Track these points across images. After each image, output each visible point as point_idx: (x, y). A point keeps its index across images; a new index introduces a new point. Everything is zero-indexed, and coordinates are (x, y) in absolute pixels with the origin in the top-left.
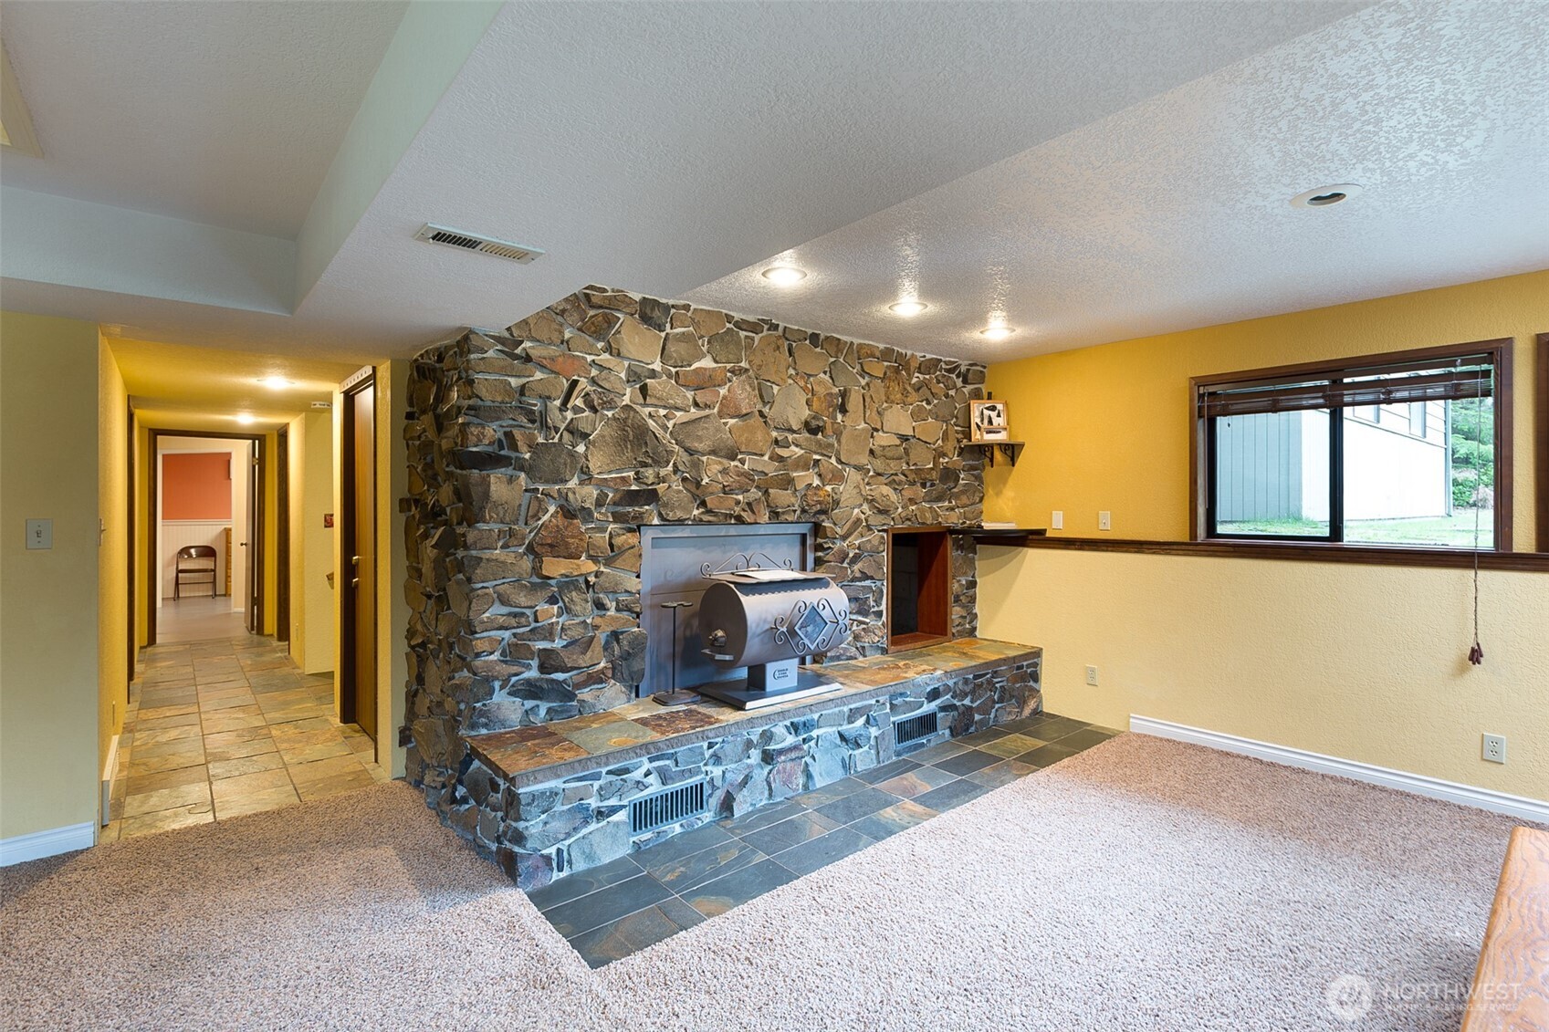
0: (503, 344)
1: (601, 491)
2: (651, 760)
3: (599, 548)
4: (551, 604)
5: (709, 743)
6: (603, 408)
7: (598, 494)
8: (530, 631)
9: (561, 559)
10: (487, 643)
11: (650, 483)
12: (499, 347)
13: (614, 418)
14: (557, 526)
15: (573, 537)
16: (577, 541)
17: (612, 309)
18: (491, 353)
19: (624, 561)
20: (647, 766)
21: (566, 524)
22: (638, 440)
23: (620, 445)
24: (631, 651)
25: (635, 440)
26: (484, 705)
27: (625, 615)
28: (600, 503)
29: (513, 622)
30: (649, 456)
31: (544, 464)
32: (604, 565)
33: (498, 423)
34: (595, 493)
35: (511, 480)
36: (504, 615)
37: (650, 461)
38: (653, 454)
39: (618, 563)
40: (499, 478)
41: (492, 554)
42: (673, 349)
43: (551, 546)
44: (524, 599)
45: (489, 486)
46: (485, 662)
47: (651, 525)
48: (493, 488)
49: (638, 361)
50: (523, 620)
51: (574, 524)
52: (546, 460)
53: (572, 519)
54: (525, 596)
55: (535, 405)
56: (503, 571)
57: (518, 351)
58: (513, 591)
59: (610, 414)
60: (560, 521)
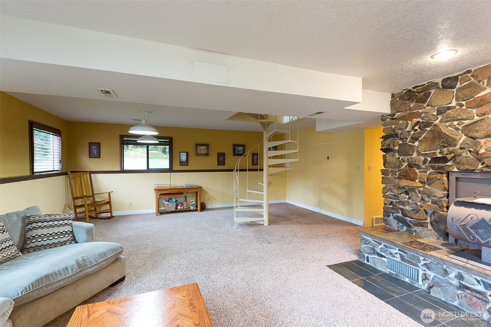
0: (391, 116)
1: (425, 158)
2: (399, 250)
3: (422, 178)
4: (406, 195)
5: (424, 258)
6: (425, 128)
7: (424, 159)
8: (399, 201)
9: (408, 181)
10: (387, 202)
11: (445, 154)
12: (390, 117)
13: (430, 130)
14: (406, 170)
15: (412, 174)
16: (414, 175)
17: (428, 90)
18: (388, 120)
19: (436, 184)
20: (397, 251)
21: (409, 169)
22: (440, 137)
23: (433, 140)
24: (438, 220)
25: (439, 137)
26: (386, 218)
27: (435, 206)
28: (425, 162)
29: (394, 197)
30: (445, 143)
31: (402, 150)
32: (428, 185)
33: (389, 139)
34: (423, 159)
35: (393, 156)
36: (391, 195)
37: (446, 145)
38: (447, 142)
39: (433, 185)
40: (389, 155)
41: (388, 177)
42: (460, 94)
43: (404, 176)
44: (396, 191)
45: (386, 158)
46: (387, 206)
47: (453, 171)
48: (387, 158)
49: (442, 105)
50: (397, 198)
51: (413, 169)
52: (402, 149)
53: (411, 167)
54: (396, 190)
55: (399, 132)
56: (390, 182)
57: (395, 117)
58: (393, 188)
59: (428, 129)
60: (407, 168)
